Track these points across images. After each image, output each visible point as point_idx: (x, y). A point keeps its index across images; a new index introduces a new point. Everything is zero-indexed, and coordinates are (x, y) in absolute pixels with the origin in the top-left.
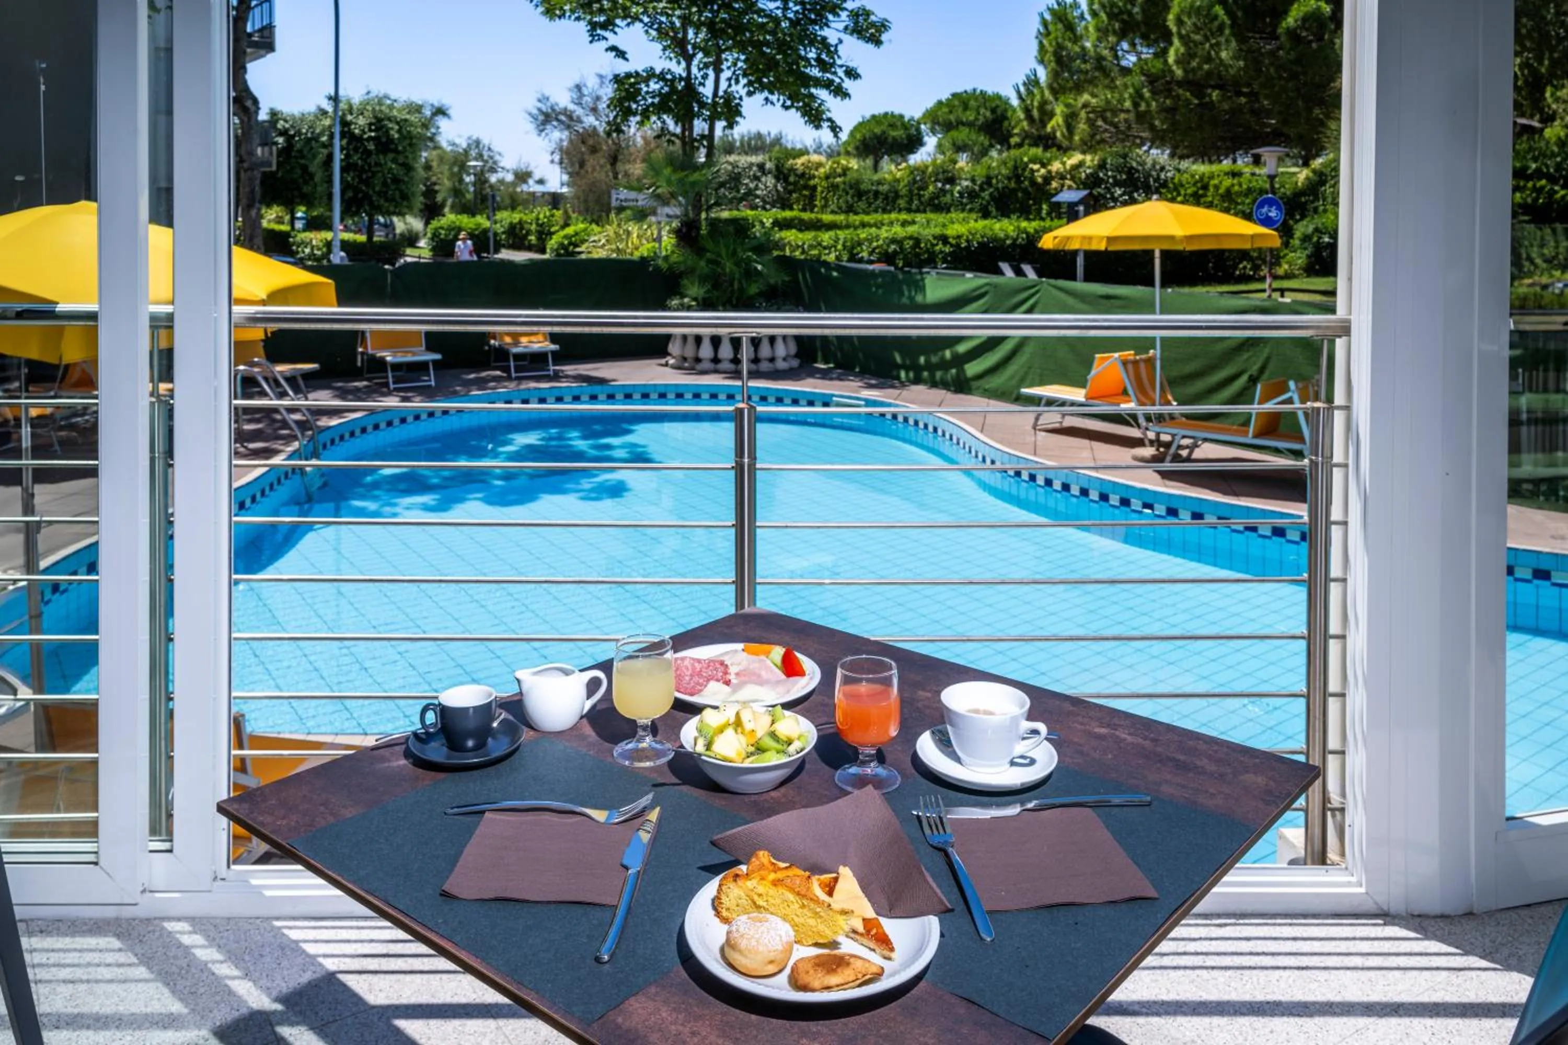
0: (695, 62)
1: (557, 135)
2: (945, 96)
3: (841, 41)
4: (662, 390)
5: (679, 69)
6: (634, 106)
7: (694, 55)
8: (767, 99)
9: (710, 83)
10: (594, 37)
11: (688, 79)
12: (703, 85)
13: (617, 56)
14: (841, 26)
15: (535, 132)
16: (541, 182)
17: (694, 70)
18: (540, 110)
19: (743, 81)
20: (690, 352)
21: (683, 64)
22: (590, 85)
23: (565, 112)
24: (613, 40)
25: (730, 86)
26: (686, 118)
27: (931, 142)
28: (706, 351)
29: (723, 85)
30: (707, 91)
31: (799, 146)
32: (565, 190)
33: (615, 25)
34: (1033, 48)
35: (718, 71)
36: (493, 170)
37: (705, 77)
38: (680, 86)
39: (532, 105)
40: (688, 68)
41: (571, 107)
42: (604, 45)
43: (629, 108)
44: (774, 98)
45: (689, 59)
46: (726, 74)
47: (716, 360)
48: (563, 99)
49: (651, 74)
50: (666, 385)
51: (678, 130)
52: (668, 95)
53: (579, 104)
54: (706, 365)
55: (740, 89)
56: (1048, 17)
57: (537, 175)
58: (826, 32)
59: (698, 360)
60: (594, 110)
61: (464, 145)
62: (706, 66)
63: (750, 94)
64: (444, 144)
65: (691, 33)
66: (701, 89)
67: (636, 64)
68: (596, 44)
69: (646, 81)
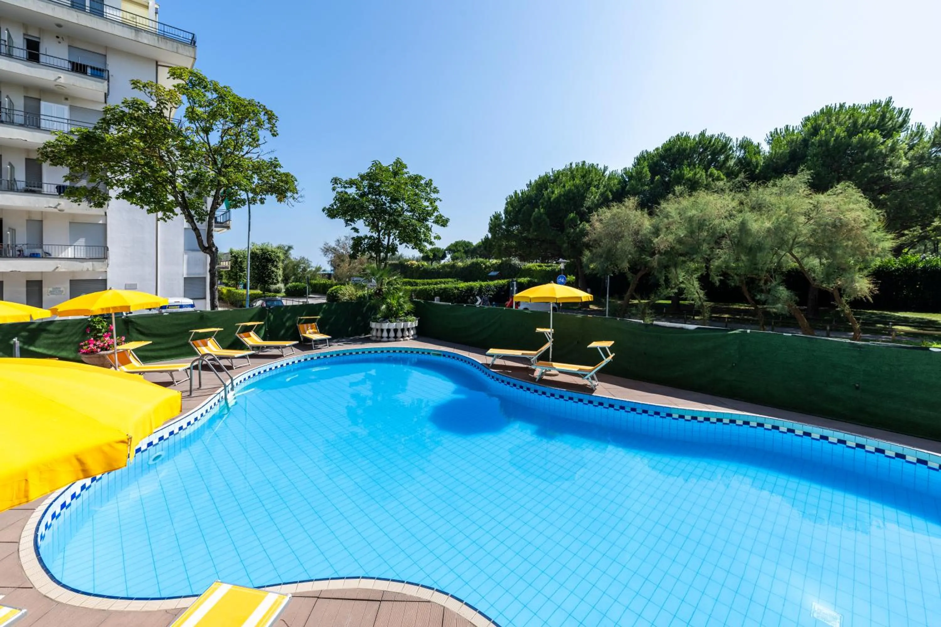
0: (381, 233)
1: (331, 256)
2: (453, 242)
3: (432, 226)
4: (369, 350)
5: (375, 235)
6: (360, 248)
7: (381, 230)
8: (406, 246)
9: (386, 240)
10: (347, 225)
11: (379, 238)
12: (384, 241)
13: (355, 231)
14: (432, 221)
15: (323, 256)
16: (324, 271)
17: (381, 236)
18: (325, 248)
19: (398, 239)
20: (379, 334)
21: (377, 234)
22: (342, 239)
23: (334, 248)
24: (354, 225)
25: (393, 241)
26: (378, 252)
27: (449, 256)
28: (385, 334)
29: (391, 241)
30: (385, 242)
31: (408, 258)
32: (332, 272)
33: (354, 221)
34: (487, 228)
35: (389, 236)
36: (309, 267)
37: (385, 238)
38: (376, 241)
39: (322, 246)
40: (379, 235)
41: (336, 247)
42: (350, 227)
43: (358, 249)
44: (408, 245)
45: (379, 232)
46: (392, 237)
47: (388, 337)
48: (333, 244)
49: (366, 237)
50: (371, 348)
51: (375, 256)
52: (372, 244)
53: (338, 245)
54: (385, 339)
55: (397, 242)
56: (492, 218)
57: (323, 269)
58: (427, 223)
59: (382, 337)
60: (343, 248)
61: (299, 259)
62: (385, 234)
63: (401, 244)
64: (292, 258)
65: (380, 223)
66: (383, 242)
67: (361, 234)
68: (347, 227)
69: (364, 239)
